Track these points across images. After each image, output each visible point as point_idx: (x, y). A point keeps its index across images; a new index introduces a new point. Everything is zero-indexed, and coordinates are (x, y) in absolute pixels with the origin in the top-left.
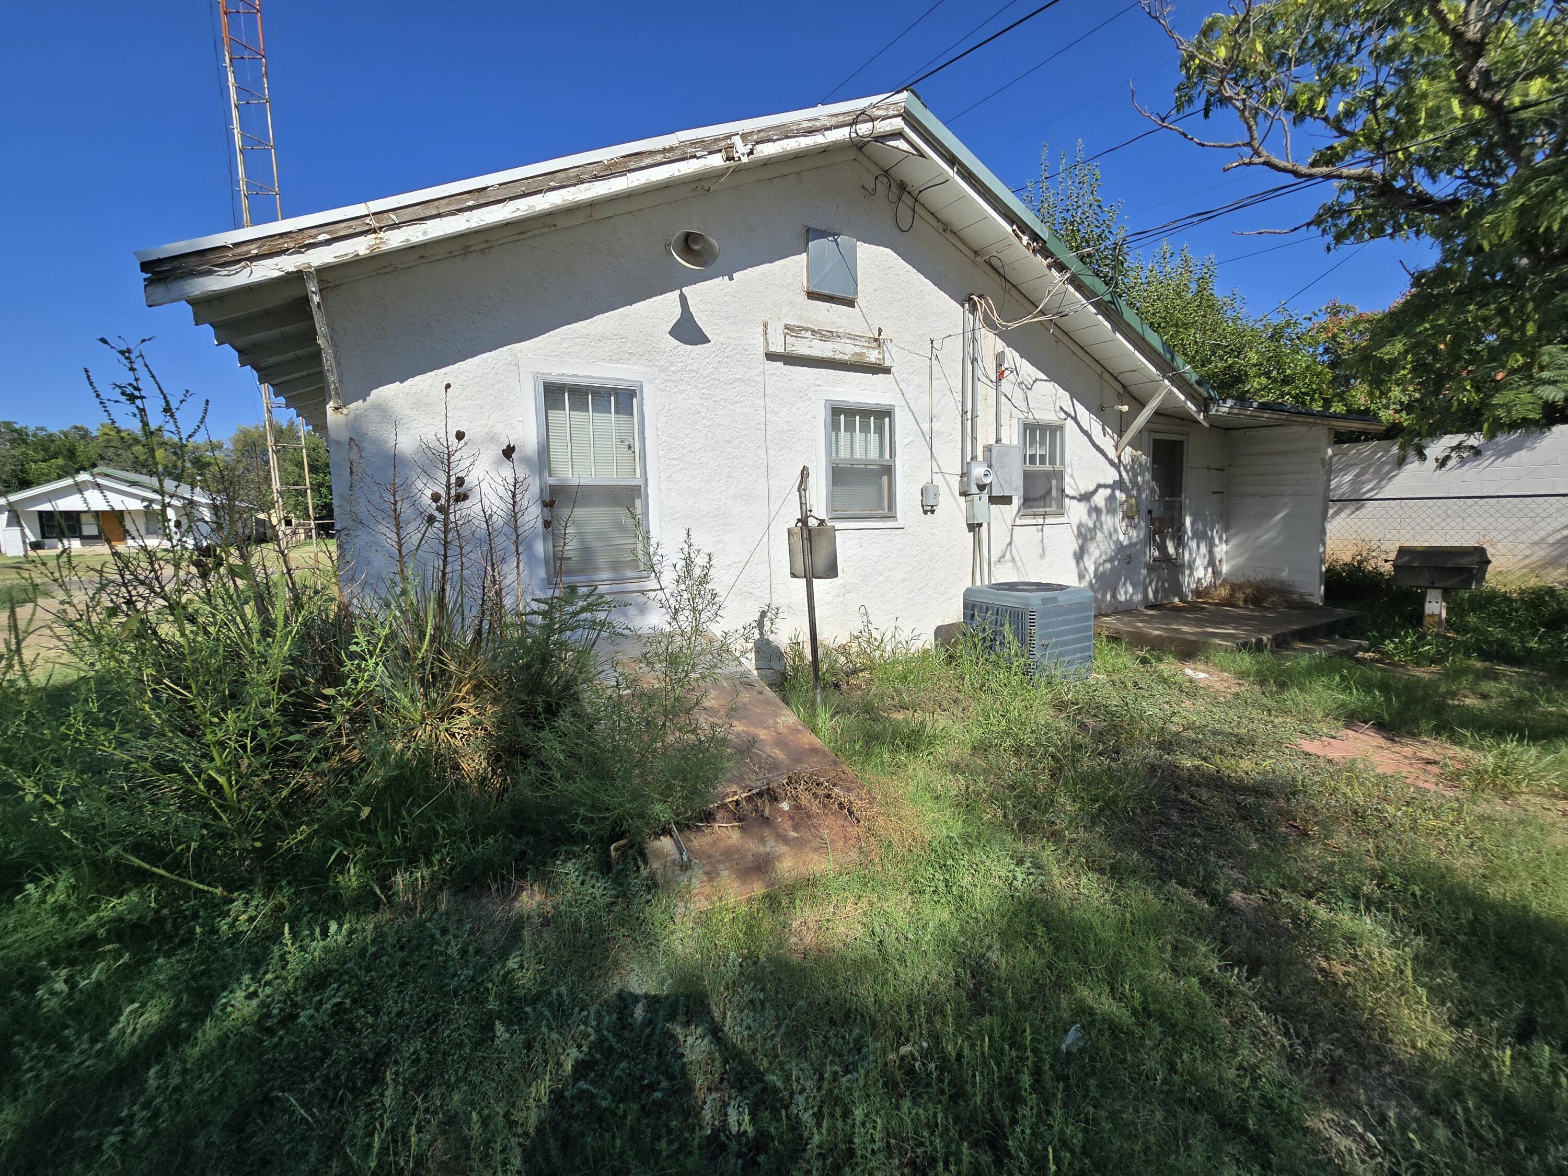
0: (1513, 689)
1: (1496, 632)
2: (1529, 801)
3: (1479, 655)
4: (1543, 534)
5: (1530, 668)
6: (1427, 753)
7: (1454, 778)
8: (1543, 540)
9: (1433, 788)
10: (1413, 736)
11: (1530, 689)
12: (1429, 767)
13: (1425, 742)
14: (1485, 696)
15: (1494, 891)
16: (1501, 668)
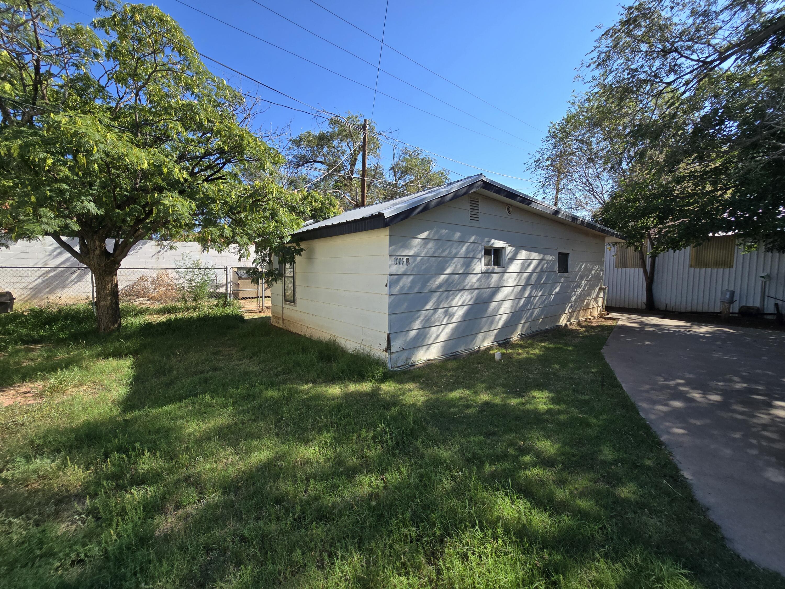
0: (44, 353)
1: (23, 331)
2: (72, 391)
3: (22, 343)
4: (24, 285)
5: (45, 343)
6: (24, 389)
7: (41, 394)
8: (25, 288)
9: (34, 402)
10: (11, 385)
11: (51, 351)
12: (27, 395)
13: (19, 386)
14: (32, 360)
15: (74, 425)
16: (33, 346)
